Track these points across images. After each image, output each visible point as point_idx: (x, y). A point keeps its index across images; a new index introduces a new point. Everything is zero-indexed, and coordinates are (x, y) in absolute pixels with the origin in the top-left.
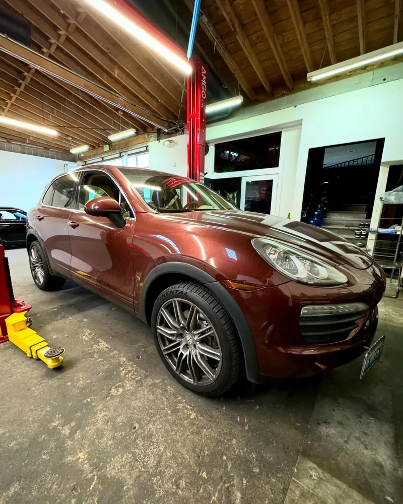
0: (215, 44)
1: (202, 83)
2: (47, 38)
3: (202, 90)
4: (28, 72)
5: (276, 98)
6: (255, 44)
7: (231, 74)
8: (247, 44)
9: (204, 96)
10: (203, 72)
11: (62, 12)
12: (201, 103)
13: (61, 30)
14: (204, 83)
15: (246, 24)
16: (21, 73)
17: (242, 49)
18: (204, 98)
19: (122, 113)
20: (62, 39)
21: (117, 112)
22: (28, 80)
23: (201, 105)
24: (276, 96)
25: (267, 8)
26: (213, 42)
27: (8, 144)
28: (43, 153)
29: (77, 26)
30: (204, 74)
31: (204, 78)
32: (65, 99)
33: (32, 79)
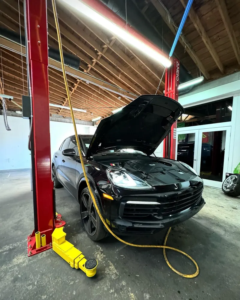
0: (186, 47)
1: (177, 72)
2: (87, 65)
3: (176, 76)
4: (76, 84)
5: (228, 75)
6: (216, 41)
7: (194, 64)
8: (209, 43)
9: (178, 79)
10: (177, 65)
11: (95, 49)
12: (176, 84)
13: (94, 59)
14: (178, 71)
15: (209, 30)
16: (73, 84)
17: (206, 46)
18: (178, 80)
19: (120, 98)
20: (94, 64)
21: (118, 97)
22: (76, 87)
23: (176, 85)
24: (227, 74)
25: (229, 14)
26: (184, 46)
27: (64, 119)
28: (79, 122)
29: (102, 55)
30: (178, 66)
31: (178, 69)
32: (92, 95)
33: (78, 87)
